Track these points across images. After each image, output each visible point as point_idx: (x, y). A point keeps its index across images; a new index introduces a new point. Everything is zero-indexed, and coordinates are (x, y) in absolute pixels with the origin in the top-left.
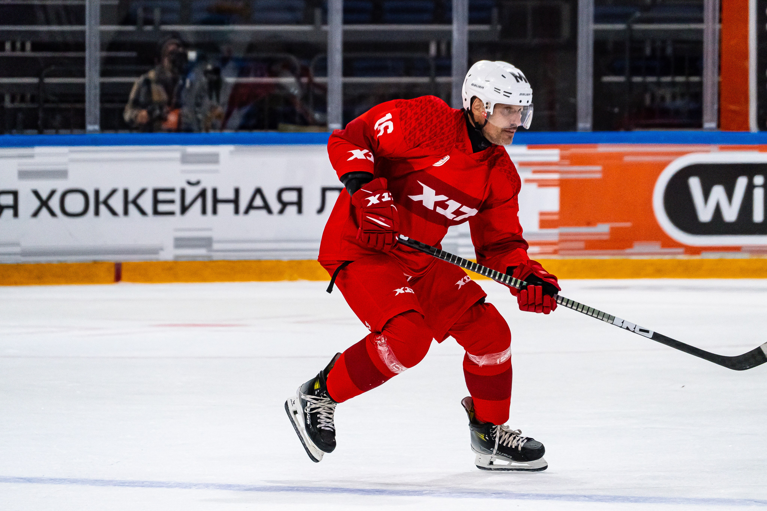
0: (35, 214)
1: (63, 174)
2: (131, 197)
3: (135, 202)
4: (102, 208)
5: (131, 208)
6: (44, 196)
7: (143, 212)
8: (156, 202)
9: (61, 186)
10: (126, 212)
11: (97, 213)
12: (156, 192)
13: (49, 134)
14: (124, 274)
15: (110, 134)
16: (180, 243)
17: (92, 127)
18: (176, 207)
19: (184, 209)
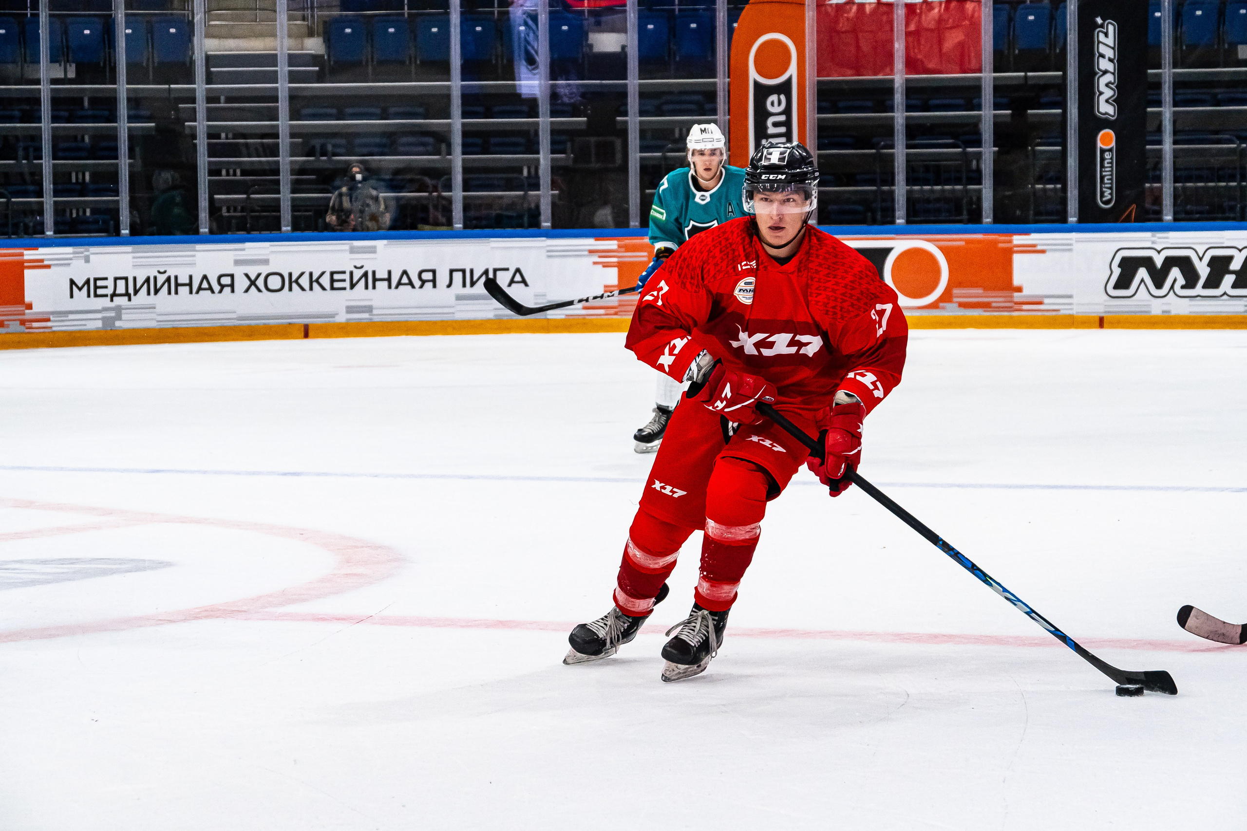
0: (247, 291)
1: (266, 262)
2: (314, 278)
3: (317, 281)
4: (294, 285)
5: (315, 285)
6: (253, 278)
7: (324, 289)
8: (332, 281)
9: (265, 270)
10: (311, 289)
11: (290, 289)
12: (332, 274)
13: (255, 234)
14: (310, 334)
15: (298, 234)
16: (350, 310)
17: (286, 229)
18: (347, 284)
19: (352, 286)
